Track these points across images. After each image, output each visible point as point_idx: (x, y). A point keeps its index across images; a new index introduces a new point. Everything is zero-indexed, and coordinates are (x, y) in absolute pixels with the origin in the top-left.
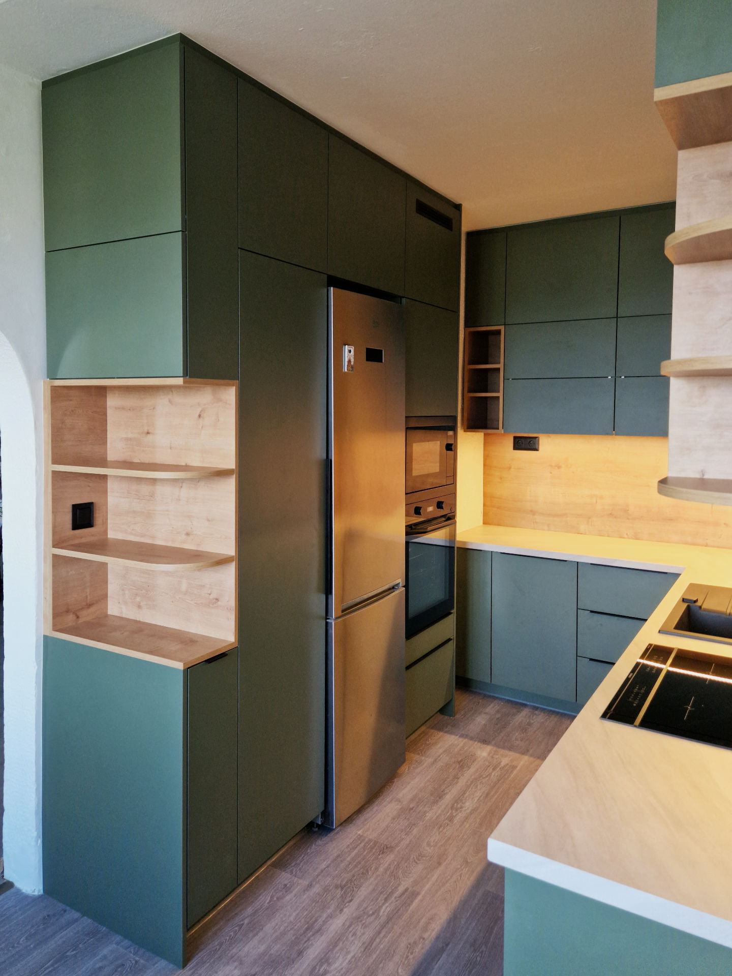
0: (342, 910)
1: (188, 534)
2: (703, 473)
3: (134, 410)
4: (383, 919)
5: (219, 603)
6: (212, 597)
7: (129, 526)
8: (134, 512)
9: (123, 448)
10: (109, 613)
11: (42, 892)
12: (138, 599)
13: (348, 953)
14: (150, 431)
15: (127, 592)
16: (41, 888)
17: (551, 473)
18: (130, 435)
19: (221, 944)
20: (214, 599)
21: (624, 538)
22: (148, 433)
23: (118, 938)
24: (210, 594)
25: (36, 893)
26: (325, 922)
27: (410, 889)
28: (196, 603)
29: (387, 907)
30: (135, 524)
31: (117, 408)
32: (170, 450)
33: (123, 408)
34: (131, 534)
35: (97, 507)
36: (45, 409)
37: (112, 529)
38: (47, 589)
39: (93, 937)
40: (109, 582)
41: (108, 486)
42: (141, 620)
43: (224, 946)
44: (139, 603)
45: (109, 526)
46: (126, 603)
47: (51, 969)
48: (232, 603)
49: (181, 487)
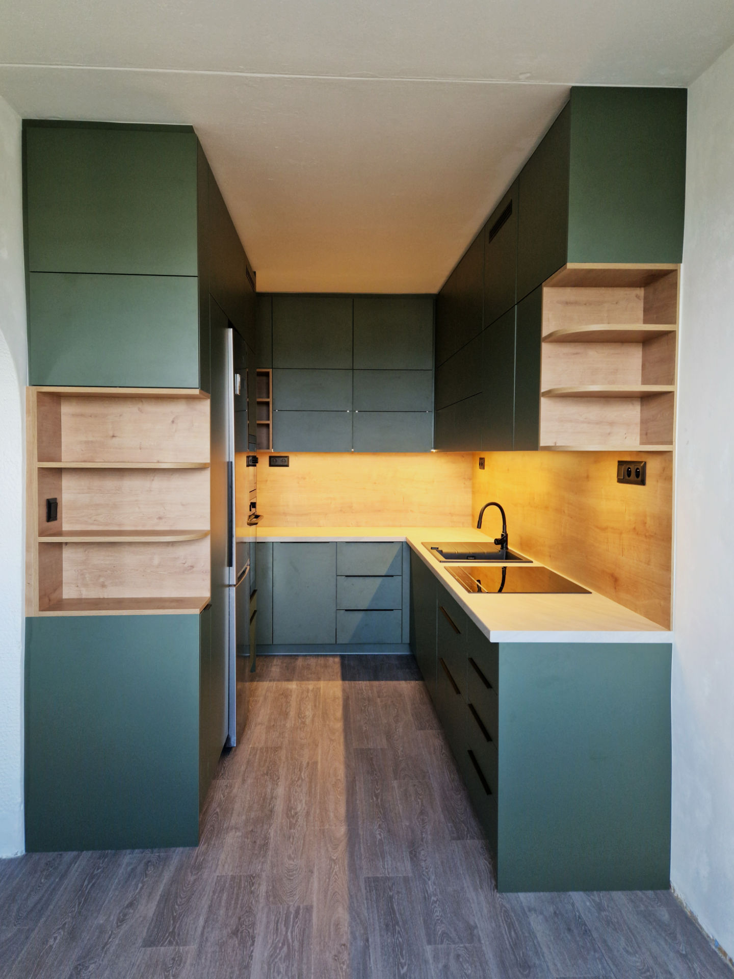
0: (277, 784)
1: (160, 518)
3: (96, 416)
4: (307, 779)
5: (194, 569)
6: (186, 565)
7: (90, 518)
8: (97, 505)
9: (82, 450)
10: (64, 597)
11: (24, 852)
12: (102, 580)
13: (301, 801)
14: (115, 435)
15: (87, 576)
16: (23, 848)
17: (298, 483)
18: (91, 439)
19: (213, 826)
20: (189, 566)
22: (113, 436)
23: (128, 851)
24: (184, 564)
25: (19, 855)
26: (272, 793)
27: (310, 762)
28: (169, 573)
29: (304, 774)
30: (97, 515)
31: (74, 415)
32: (140, 451)
33: (82, 415)
34: (92, 524)
35: (58, 501)
36: (28, 412)
37: (68, 521)
38: (31, 575)
39: (105, 858)
40: (63, 570)
41: (63, 485)
42: (106, 597)
43: (216, 826)
44: (103, 582)
45: (64, 520)
46: (86, 585)
47: (91, 884)
48: (208, 567)
49: (153, 480)
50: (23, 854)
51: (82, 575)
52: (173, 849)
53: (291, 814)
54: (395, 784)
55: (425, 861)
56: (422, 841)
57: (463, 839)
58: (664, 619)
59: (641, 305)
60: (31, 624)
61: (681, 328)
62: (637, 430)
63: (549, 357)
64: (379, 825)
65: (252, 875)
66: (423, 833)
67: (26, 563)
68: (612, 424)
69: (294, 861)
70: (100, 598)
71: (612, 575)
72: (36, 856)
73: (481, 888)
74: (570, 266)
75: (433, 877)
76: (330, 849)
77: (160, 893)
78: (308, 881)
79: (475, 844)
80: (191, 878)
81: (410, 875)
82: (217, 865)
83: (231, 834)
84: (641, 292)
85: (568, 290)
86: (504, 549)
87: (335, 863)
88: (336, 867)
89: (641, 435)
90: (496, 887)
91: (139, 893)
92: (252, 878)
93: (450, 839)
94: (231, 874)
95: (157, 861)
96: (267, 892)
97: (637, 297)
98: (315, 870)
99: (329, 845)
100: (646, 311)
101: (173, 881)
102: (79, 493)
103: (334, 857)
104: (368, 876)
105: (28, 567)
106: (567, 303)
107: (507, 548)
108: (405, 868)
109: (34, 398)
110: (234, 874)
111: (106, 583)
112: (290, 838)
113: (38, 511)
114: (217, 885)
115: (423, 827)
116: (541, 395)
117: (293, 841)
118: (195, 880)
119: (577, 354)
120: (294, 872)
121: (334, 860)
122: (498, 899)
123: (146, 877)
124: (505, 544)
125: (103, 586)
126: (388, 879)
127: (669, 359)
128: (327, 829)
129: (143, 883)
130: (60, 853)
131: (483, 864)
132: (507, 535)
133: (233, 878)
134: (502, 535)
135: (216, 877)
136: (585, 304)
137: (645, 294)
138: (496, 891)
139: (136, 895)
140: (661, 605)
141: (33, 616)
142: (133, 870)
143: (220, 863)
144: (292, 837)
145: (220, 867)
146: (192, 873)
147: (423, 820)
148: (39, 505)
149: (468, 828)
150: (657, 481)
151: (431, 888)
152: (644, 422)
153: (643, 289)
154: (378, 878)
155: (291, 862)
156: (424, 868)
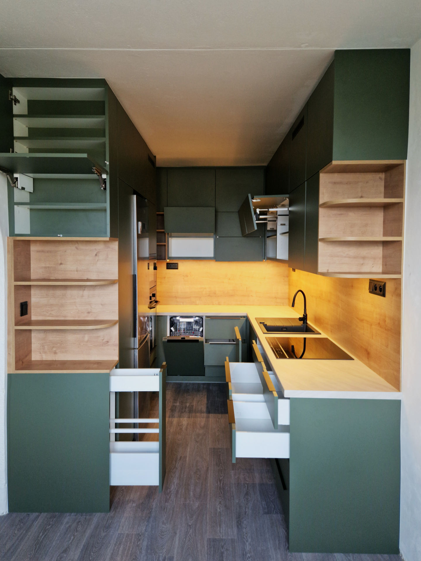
1: (89, 313)
2: (328, 270)
3: (50, 252)
5: (109, 343)
6: (104, 341)
7: (48, 312)
8: (52, 305)
9: (43, 272)
10: (32, 360)
11: (8, 512)
12: (54, 349)
15: (46, 347)
16: (7, 510)
17: (184, 279)
18: (48, 265)
19: (119, 499)
20: (105, 342)
21: (214, 305)
22: (61, 264)
23: (68, 514)
24: (103, 340)
25: (5, 514)
27: (182, 456)
28: (94, 345)
30: (52, 311)
31: (38, 251)
32: (76, 272)
33: (43, 251)
34: (49, 316)
35: (28, 303)
36: (8, 252)
37: (35, 315)
38: (10, 349)
39: (54, 518)
40: (32, 343)
41: (32, 293)
42: (57, 360)
43: (121, 499)
44: (55, 351)
45: (32, 314)
46: (45, 353)
47: (44, 535)
48: (117, 342)
49: (84, 290)
50: (7, 513)
51: (43, 346)
52: (94, 514)
53: (167, 492)
54: (232, 473)
55: (246, 528)
56: (245, 514)
57: (271, 514)
58: (396, 384)
59: (382, 183)
60: (11, 378)
61: (406, 200)
62: (380, 262)
63: (324, 217)
64: (220, 501)
65: (139, 534)
66: (246, 509)
67: (8, 341)
68: (364, 258)
69: (165, 525)
70: (53, 361)
71: (366, 350)
72: (14, 515)
73: (279, 548)
74: (334, 162)
75: (250, 540)
76: (188, 517)
77: (83, 544)
78: (173, 540)
79: (277, 517)
80: (103, 534)
81: (235, 538)
82: (119, 526)
83: (130, 505)
84: (382, 175)
85: (336, 175)
86: (305, 323)
87: (190, 528)
88: (190, 531)
89: (383, 265)
90: (288, 548)
91: (71, 543)
92: (139, 536)
93: (263, 513)
94: (127, 532)
95: (84, 522)
96: (147, 546)
97: (380, 178)
98: (178, 532)
99: (188, 515)
100: (386, 187)
101: (92, 536)
102: (41, 298)
103: (190, 523)
104: (210, 537)
105: (9, 344)
106: (335, 183)
107: (307, 323)
108: (233, 533)
109: (12, 244)
110: (129, 533)
111: (57, 351)
112: (165, 509)
113: (15, 310)
114: (118, 539)
115: (247, 504)
116: (319, 240)
117: (166, 511)
118: (105, 536)
119: (341, 214)
120: (165, 533)
121: (190, 526)
122: (289, 557)
123: (76, 532)
124: (305, 321)
125: (55, 353)
126: (222, 540)
127: (400, 220)
128: (188, 503)
129: (74, 535)
130: (28, 513)
131: (282, 531)
132: (307, 315)
133: (128, 535)
134: (304, 315)
135: (117, 535)
136: (347, 183)
137: (385, 176)
138: (288, 551)
139: (69, 544)
140: (394, 375)
141: (12, 373)
142: (70, 526)
143: (121, 524)
144: (166, 509)
145: (121, 528)
146: (104, 531)
147: (247, 499)
148: (15, 307)
149: (274, 506)
150: (392, 296)
151: (248, 548)
152: (384, 257)
153: (384, 173)
154: (216, 539)
155: (164, 526)
156: (245, 534)
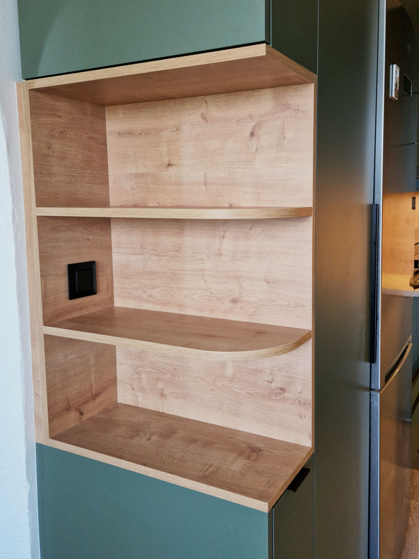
1: (234, 301)
3: (147, 134)
5: (286, 395)
6: (273, 385)
9: (132, 189)
10: (118, 402)
12: (160, 385)
14: (173, 162)
15: (143, 376)
18: (142, 170)
20: (277, 389)
22: (169, 165)
32: (204, 187)
34: (147, 301)
41: (113, 240)
44: (163, 390)
46: (142, 390)
48: (308, 395)
51: (138, 373)
102: (131, 254)
111: (166, 392)
113: (41, 286)
125: (162, 394)
148: (42, 276)
